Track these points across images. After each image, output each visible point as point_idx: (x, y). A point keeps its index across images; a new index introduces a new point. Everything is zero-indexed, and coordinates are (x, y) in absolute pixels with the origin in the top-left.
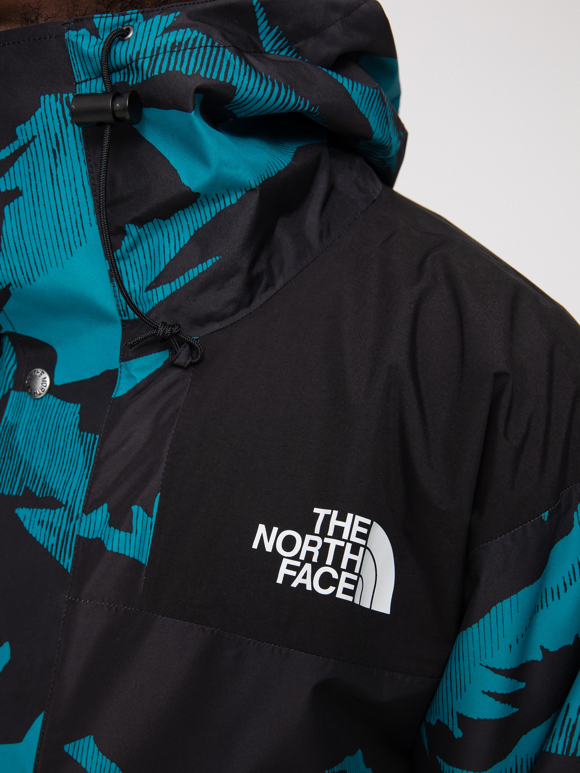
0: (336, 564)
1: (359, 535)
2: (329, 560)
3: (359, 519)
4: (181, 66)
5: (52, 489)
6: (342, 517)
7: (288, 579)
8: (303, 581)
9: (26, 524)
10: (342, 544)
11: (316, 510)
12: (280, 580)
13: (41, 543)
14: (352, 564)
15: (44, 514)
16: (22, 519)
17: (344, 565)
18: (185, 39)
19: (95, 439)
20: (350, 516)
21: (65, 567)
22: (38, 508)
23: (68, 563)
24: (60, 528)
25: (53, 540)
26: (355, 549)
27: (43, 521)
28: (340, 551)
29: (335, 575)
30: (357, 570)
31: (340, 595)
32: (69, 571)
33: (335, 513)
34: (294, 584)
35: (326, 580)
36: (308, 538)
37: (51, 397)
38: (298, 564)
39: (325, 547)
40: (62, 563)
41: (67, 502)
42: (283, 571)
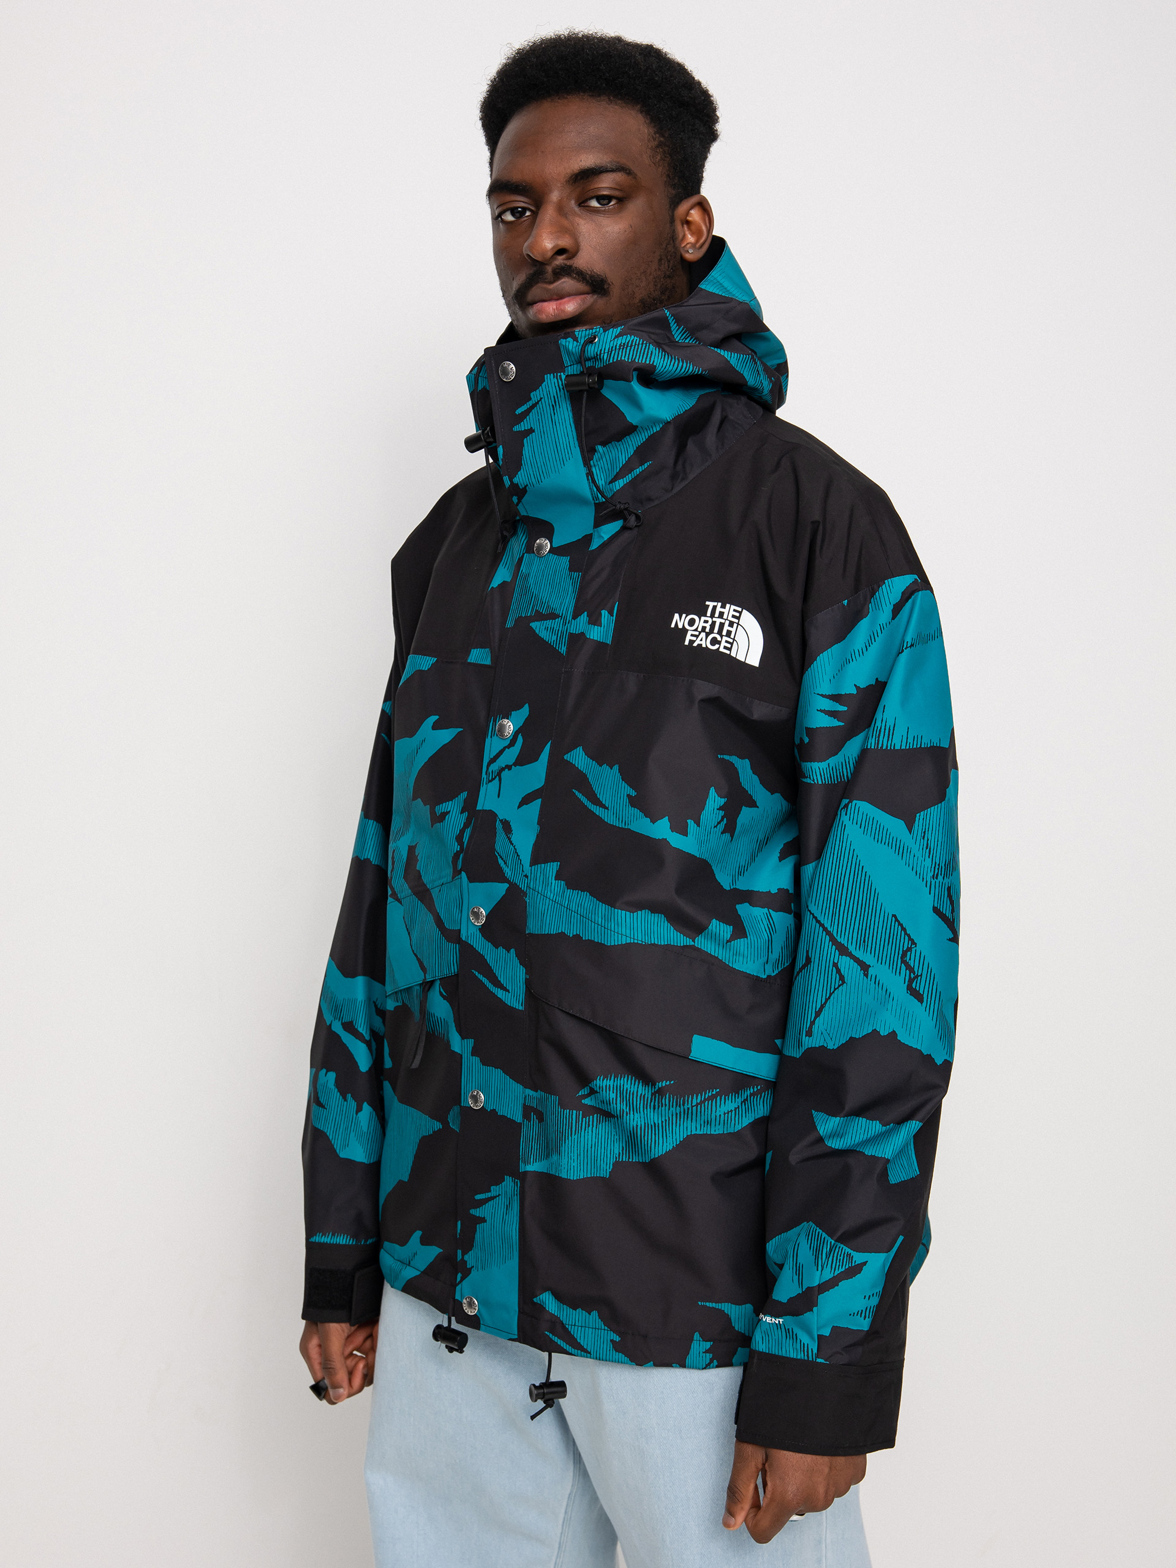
0: (720, 632)
1: (733, 616)
2: (716, 630)
3: (733, 607)
4: (625, 357)
5: (552, 608)
6: (723, 607)
7: (692, 642)
8: (700, 643)
9: (537, 631)
10: (723, 621)
11: (709, 604)
12: (687, 643)
13: (547, 641)
14: (729, 633)
15: (548, 623)
16: (534, 629)
17: (724, 633)
18: (627, 341)
19: (579, 575)
20: (728, 606)
21: (562, 652)
22: (544, 620)
23: (563, 650)
24: (558, 630)
25: (554, 638)
26: (731, 624)
27: (547, 627)
28: (722, 625)
29: (719, 638)
30: (732, 636)
31: (722, 649)
32: (564, 655)
33: (720, 605)
34: (695, 645)
35: (714, 641)
36: (703, 619)
37: (551, 554)
38: (697, 633)
39: (713, 624)
40: (559, 650)
41: (562, 614)
42: (688, 638)
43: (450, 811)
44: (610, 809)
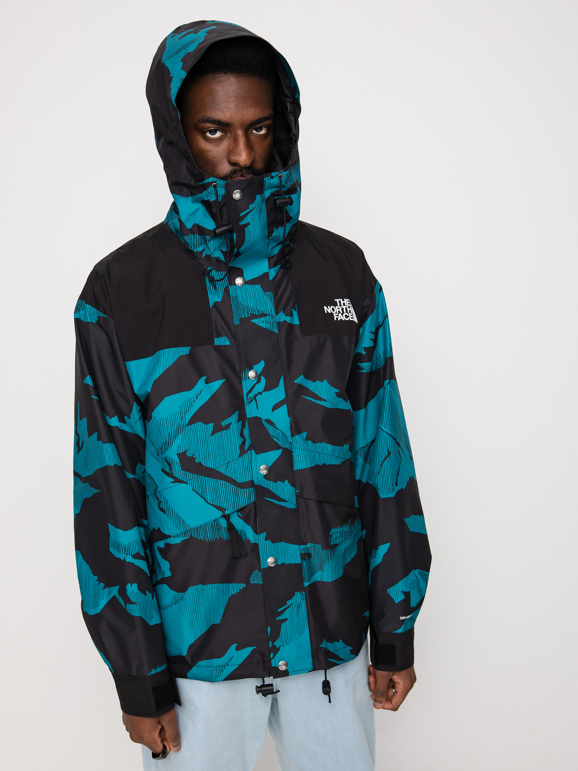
0: (347, 312)
1: (348, 304)
2: (345, 311)
5: (262, 311)
6: (343, 300)
7: (337, 319)
8: (341, 318)
9: (257, 324)
10: (346, 307)
11: (336, 300)
12: (335, 319)
13: (265, 327)
14: (350, 311)
15: (263, 319)
16: (255, 323)
17: (349, 312)
19: (271, 293)
20: (345, 299)
21: (276, 332)
22: (259, 318)
24: (270, 321)
25: (269, 325)
26: (349, 307)
27: (263, 321)
28: (346, 308)
29: (348, 315)
30: (352, 313)
31: (351, 319)
32: (277, 333)
33: (341, 300)
34: (339, 320)
35: (347, 317)
36: (337, 307)
37: (246, 285)
38: (337, 314)
39: (342, 309)
40: (274, 331)
41: (269, 313)
42: (335, 317)
43: (231, 423)
44: (327, 401)
